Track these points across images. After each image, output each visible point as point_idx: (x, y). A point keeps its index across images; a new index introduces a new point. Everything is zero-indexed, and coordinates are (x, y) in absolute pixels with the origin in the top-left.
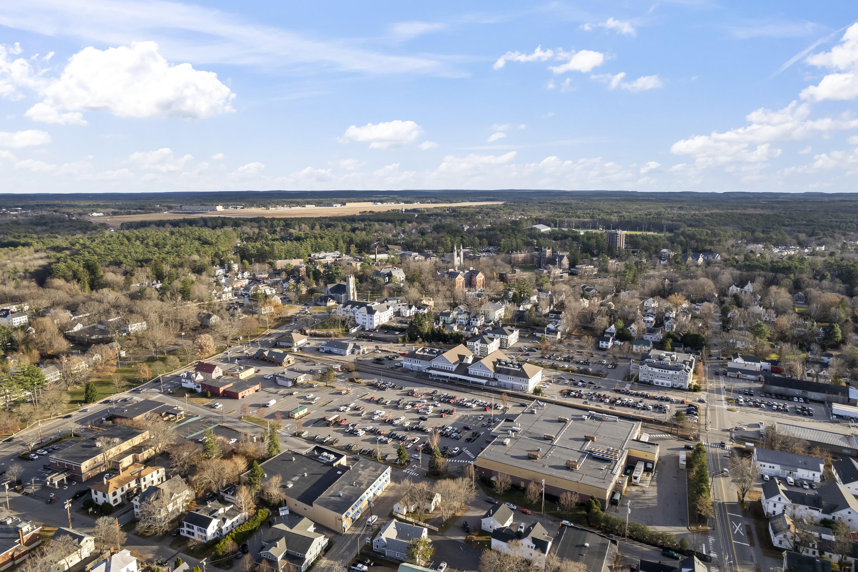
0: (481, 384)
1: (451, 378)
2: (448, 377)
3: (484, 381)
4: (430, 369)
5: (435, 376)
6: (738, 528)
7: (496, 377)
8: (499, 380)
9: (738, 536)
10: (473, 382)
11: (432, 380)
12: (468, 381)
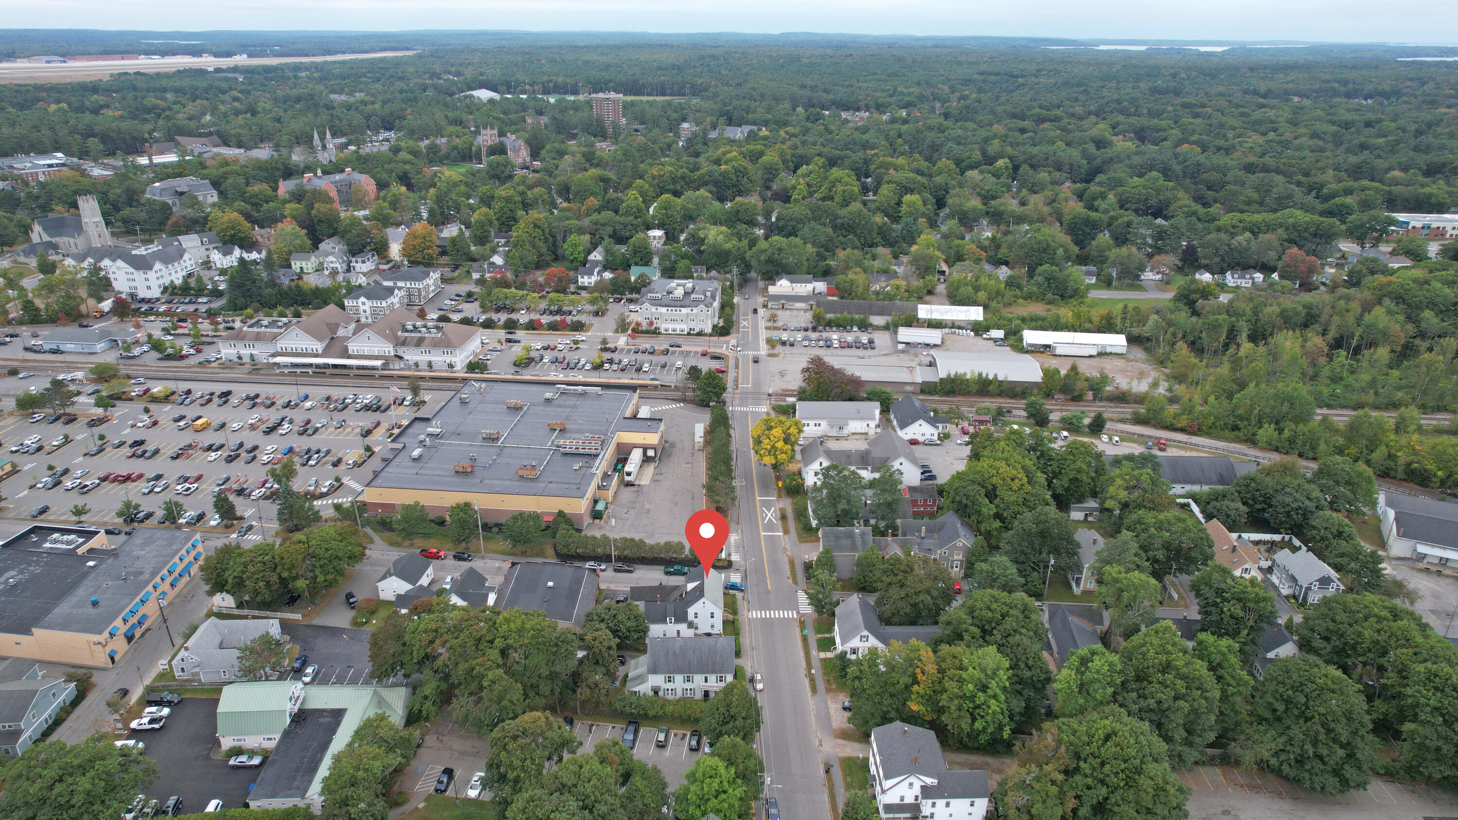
0: (374, 368)
1: (318, 366)
2: (311, 365)
3: (378, 363)
4: (274, 355)
5: (286, 366)
6: (769, 515)
7: (400, 353)
8: (406, 357)
9: (770, 526)
10: (359, 368)
11: (282, 374)
12: (349, 367)
